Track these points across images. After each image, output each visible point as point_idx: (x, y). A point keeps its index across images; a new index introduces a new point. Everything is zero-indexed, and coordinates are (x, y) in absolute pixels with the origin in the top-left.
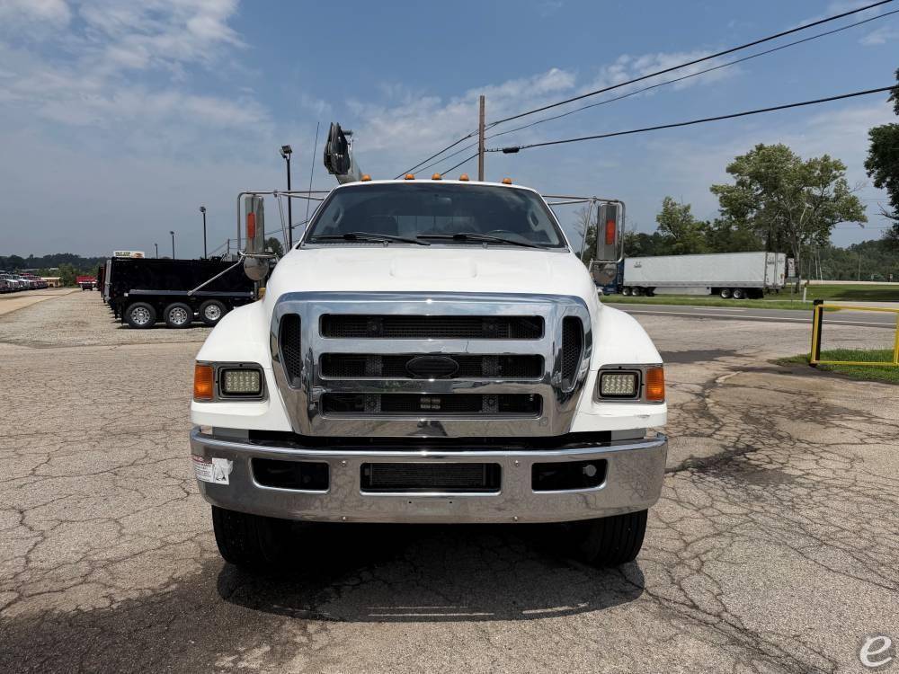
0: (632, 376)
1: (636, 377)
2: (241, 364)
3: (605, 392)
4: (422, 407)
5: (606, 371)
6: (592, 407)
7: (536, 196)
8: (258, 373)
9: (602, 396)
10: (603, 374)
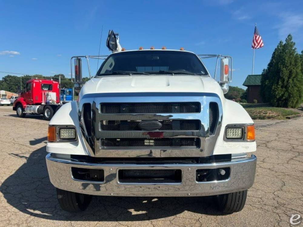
0: (240, 129)
1: (243, 129)
2: (67, 126)
3: (228, 137)
4: (145, 144)
5: (229, 127)
6: (223, 144)
7: (195, 55)
8: (74, 130)
9: (227, 139)
10: (227, 128)
